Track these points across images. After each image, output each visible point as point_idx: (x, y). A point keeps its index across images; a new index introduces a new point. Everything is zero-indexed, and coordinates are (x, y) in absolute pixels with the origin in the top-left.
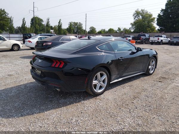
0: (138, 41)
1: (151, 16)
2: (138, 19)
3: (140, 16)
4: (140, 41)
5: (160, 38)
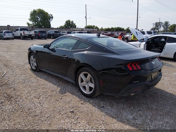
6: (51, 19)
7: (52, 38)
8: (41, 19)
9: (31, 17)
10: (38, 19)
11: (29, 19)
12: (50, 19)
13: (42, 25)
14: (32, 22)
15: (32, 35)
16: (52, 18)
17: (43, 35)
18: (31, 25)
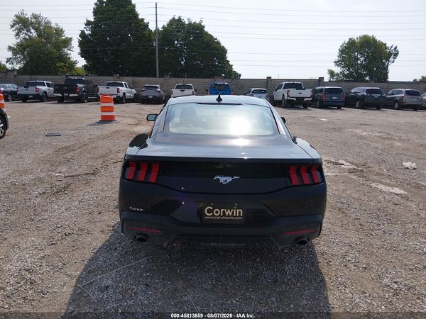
0: (71, 95)
1: (59, 32)
2: (27, 37)
3: (33, 31)
4: (76, 95)
5: (120, 88)
6: (391, 59)
7: (357, 106)
8: (365, 60)
9: (340, 56)
10: (358, 59)
11: (335, 62)
12: (388, 59)
13: (366, 75)
14: (343, 67)
15: (304, 98)
16: (396, 55)
17: (334, 98)
18: (337, 74)
